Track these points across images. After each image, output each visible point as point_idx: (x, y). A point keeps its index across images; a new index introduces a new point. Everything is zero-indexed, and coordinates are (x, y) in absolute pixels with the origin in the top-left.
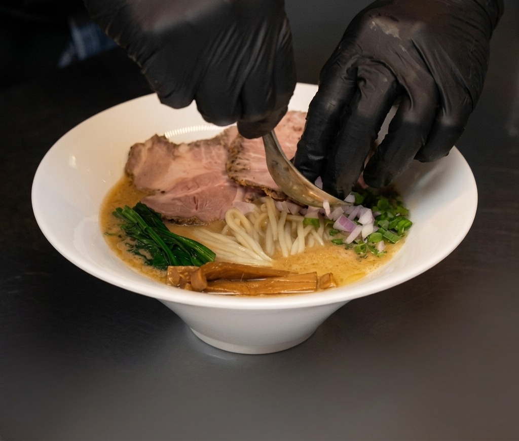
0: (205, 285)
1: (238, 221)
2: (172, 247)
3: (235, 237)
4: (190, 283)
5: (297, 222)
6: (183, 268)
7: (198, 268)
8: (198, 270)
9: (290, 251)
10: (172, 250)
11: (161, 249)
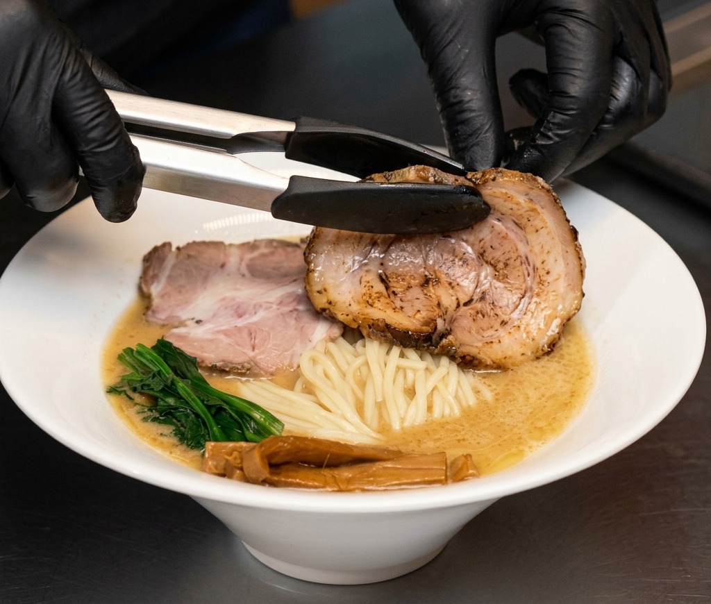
0: (265, 474)
1: (319, 370)
2: (213, 411)
3: (315, 395)
4: (241, 469)
5: (415, 370)
6: (231, 445)
7: (255, 444)
8: (254, 448)
9: (402, 420)
10: (213, 416)
11: (197, 415)
